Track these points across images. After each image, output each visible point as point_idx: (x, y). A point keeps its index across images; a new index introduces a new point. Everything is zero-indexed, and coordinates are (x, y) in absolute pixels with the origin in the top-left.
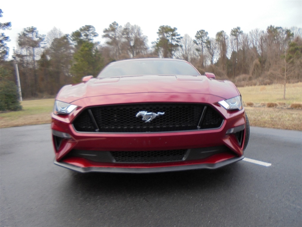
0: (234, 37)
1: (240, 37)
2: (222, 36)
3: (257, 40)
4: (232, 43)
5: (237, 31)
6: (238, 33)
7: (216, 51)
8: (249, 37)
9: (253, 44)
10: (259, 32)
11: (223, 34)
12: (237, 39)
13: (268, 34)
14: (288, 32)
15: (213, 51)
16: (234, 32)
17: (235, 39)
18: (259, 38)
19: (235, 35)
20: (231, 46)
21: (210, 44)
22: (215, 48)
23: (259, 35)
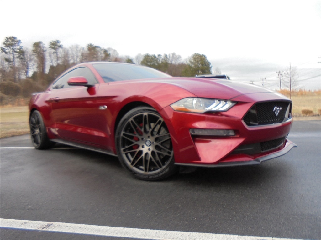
0: (53, 51)
1: (60, 51)
2: (40, 47)
3: (77, 56)
4: (50, 56)
5: (56, 45)
6: (57, 47)
7: (31, 64)
8: (70, 52)
9: (74, 60)
10: (79, 48)
11: (41, 45)
12: (56, 53)
13: (89, 52)
14: (105, 51)
15: (27, 62)
16: (53, 44)
17: (54, 53)
18: (80, 54)
19: (54, 48)
20: (49, 60)
21: (23, 55)
22: (31, 60)
23: (80, 51)
